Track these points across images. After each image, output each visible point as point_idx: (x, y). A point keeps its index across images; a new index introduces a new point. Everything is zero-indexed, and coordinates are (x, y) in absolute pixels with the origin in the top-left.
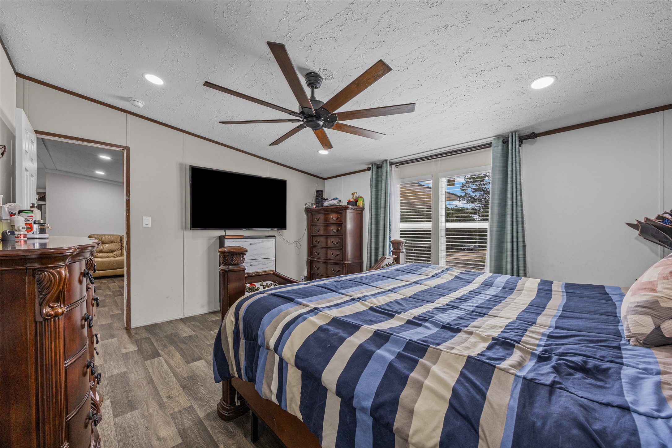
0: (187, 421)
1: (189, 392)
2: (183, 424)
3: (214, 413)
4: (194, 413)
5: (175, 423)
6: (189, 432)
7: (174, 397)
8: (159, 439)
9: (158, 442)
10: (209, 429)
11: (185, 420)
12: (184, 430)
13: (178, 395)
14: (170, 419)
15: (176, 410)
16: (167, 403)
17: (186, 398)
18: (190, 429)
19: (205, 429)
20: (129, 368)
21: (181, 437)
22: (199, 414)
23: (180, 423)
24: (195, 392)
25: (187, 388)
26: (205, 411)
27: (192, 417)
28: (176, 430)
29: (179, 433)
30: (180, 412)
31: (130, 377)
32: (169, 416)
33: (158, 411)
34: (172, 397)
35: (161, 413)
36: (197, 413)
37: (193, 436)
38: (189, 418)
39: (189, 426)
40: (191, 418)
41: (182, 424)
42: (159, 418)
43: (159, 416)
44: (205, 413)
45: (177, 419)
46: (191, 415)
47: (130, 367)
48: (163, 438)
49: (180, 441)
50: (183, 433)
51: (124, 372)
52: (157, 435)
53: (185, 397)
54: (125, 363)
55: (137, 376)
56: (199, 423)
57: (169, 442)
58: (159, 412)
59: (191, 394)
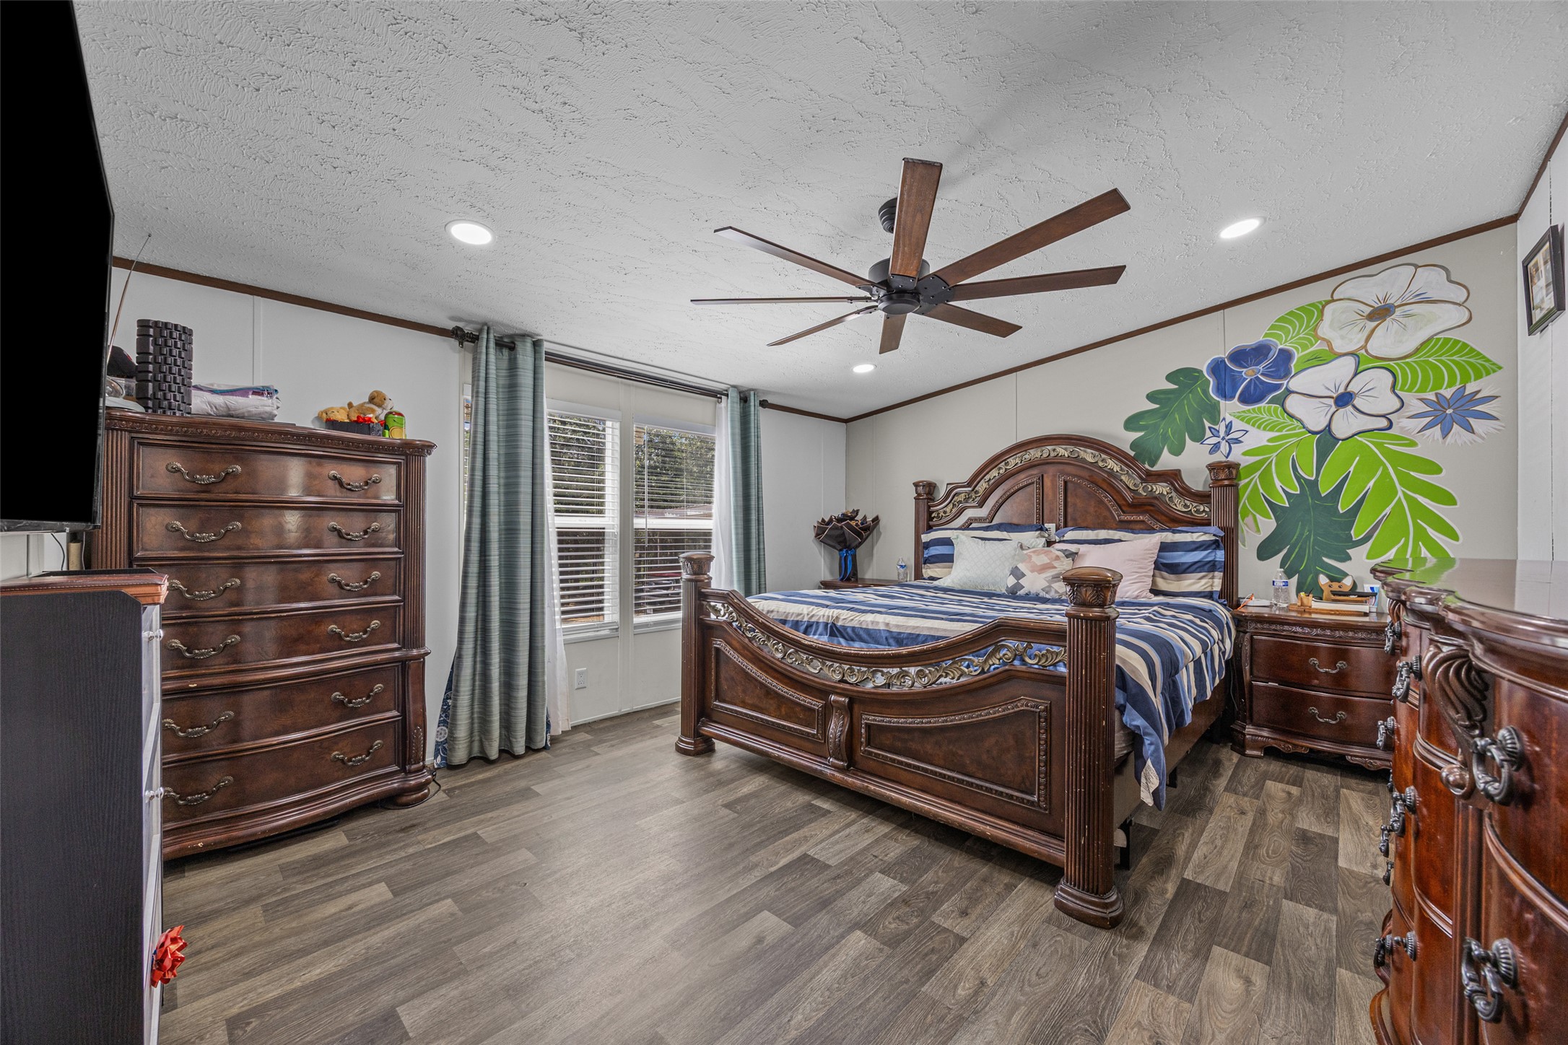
0: (1176, 962)
1: (1104, 1009)
2: (1187, 965)
3: (1120, 932)
4: (1149, 961)
5: (1199, 980)
6: (1191, 945)
7: (1146, 1034)
8: (1248, 981)
9: (1253, 979)
10: (1158, 923)
11: (1176, 967)
12: (1196, 956)
13: (1132, 1029)
14: (1201, 995)
15: (1172, 1000)
16: (1176, 1036)
17: (1128, 1003)
18: (1183, 947)
19: (1164, 926)
20: (1274, 902)
21: (1209, 950)
22: (1144, 954)
23: (1190, 970)
24: (1094, 995)
25: (1095, 1022)
26: (1128, 947)
27: (1161, 958)
28: (1207, 968)
29: (1207, 959)
30: (1170, 989)
31: (1283, 879)
32: (1197, 1002)
33: (1210, 1037)
34: (1150, 1038)
35: (1207, 1026)
36: (1146, 958)
37: (1191, 937)
38: (1169, 963)
39: (1181, 953)
40: (1164, 961)
41: (1190, 966)
42: (1220, 1018)
43: (1218, 1023)
44: (1135, 944)
45: (1188, 983)
46: (1159, 966)
47: (1271, 903)
48: (1240, 977)
49: (1217, 950)
50: (1202, 954)
51: (1291, 900)
52: (1248, 992)
53: (1127, 1007)
54: (1277, 920)
55: (1269, 872)
56: (1161, 939)
57: (1233, 963)
58: (1210, 1032)
59: (1107, 1002)
